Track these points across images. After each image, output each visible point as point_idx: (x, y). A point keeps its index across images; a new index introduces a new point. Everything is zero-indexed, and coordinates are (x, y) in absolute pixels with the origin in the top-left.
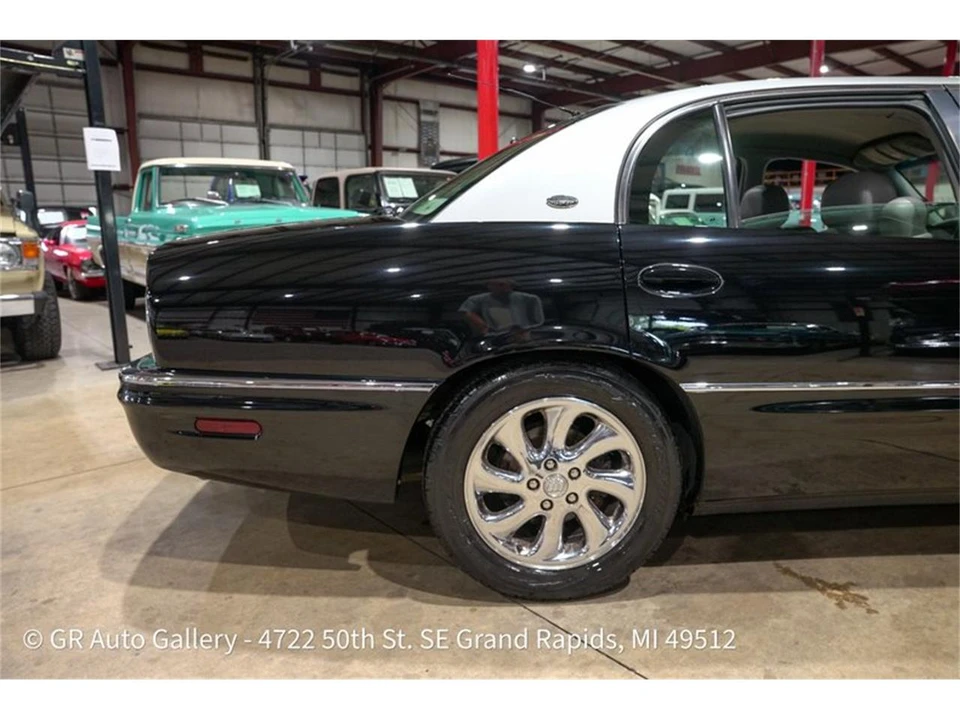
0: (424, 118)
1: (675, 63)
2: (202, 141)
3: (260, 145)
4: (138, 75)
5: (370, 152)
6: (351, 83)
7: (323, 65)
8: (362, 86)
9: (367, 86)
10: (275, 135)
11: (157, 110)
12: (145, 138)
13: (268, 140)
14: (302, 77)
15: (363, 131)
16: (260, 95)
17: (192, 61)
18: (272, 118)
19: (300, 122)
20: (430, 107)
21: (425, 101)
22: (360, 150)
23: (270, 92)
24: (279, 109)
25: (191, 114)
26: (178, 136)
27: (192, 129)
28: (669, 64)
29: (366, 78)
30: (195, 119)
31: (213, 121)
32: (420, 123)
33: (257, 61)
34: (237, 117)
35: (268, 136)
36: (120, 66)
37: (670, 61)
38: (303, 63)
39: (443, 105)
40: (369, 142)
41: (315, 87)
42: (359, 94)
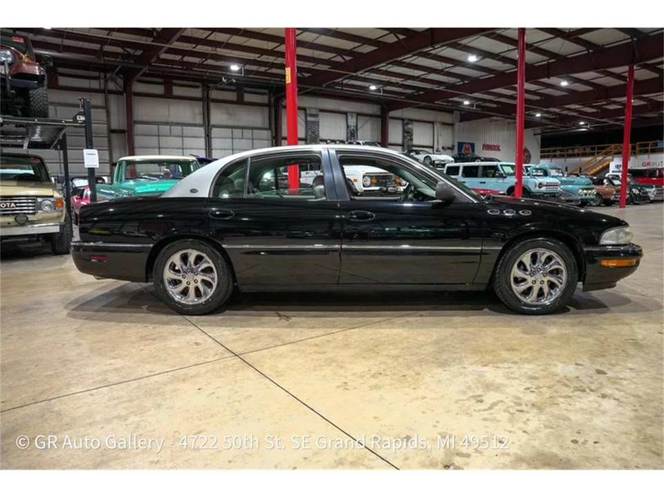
0: (309, 119)
1: (466, 82)
2: (171, 136)
3: (205, 138)
4: (135, 99)
5: (274, 141)
6: (263, 99)
7: (246, 89)
8: (270, 101)
9: (273, 100)
10: (214, 132)
11: (145, 119)
12: (138, 135)
13: (211, 134)
14: (232, 96)
15: (270, 128)
16: (206, 108)
17: (166, 90)
18: (213, 122)
19: (231, 123)
20: (313, 112)
21: (310, 108)
22: (268, 140)
23: (212, 105)
24: (217, 116)
25: (165, 120)
26: (157, 134)
27: (165, 129)
28: (462, 83)
29: (272, 95)
30: (167, 123)
31: (177, 124)
32: (306, 122)
33: (205, 88)
34: (192, 122)
35: (211, 132)
36: (125, 94)
37: (462, 81)
38: (233, 88)
39: (322, 110)
40: (274, 135)
41: (240, 102)
42: (268, 105)
